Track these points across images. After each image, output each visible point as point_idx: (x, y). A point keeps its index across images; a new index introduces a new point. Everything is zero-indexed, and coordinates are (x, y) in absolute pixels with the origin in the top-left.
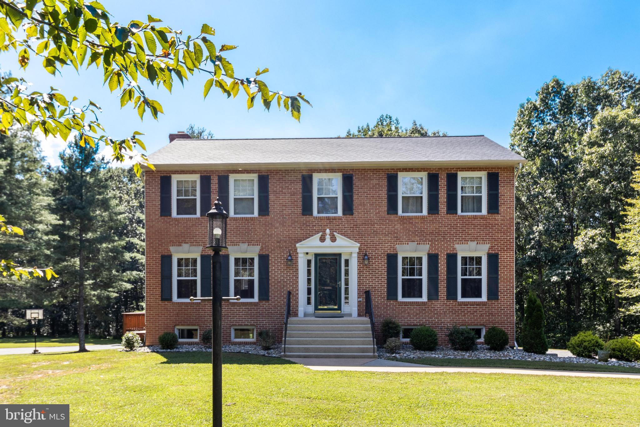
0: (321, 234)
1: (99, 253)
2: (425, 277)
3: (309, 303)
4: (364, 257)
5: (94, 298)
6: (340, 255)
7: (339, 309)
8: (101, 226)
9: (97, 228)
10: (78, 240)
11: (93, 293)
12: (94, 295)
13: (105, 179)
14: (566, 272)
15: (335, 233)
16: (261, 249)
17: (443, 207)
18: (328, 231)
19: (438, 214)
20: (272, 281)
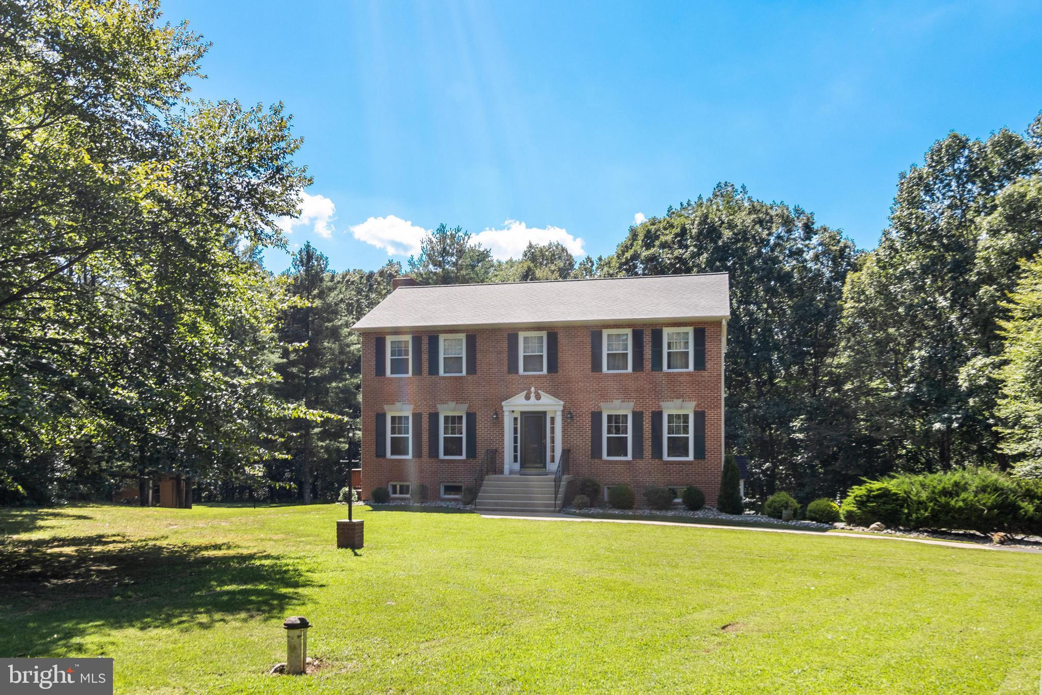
0: (526, 392)
1: (327, 395)
2: (630, 435)
3: (515, 460)
4: (569, 416)
5: (322, 451)
6: (545, 413)
7: (545, 467)
8: (331, 360)
9: (326, 363)
10: (303, 378)
11: (320, 444)
12: (322, 447)
13: (335, 303)
14: (954, 417)
15: (539, 391)
16: (469, 407)
17: (648, 365)
18: (533, 389)
19: (643, 371)
20: (479, 439)
